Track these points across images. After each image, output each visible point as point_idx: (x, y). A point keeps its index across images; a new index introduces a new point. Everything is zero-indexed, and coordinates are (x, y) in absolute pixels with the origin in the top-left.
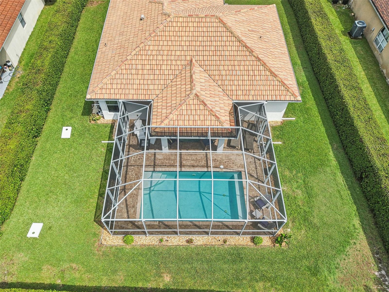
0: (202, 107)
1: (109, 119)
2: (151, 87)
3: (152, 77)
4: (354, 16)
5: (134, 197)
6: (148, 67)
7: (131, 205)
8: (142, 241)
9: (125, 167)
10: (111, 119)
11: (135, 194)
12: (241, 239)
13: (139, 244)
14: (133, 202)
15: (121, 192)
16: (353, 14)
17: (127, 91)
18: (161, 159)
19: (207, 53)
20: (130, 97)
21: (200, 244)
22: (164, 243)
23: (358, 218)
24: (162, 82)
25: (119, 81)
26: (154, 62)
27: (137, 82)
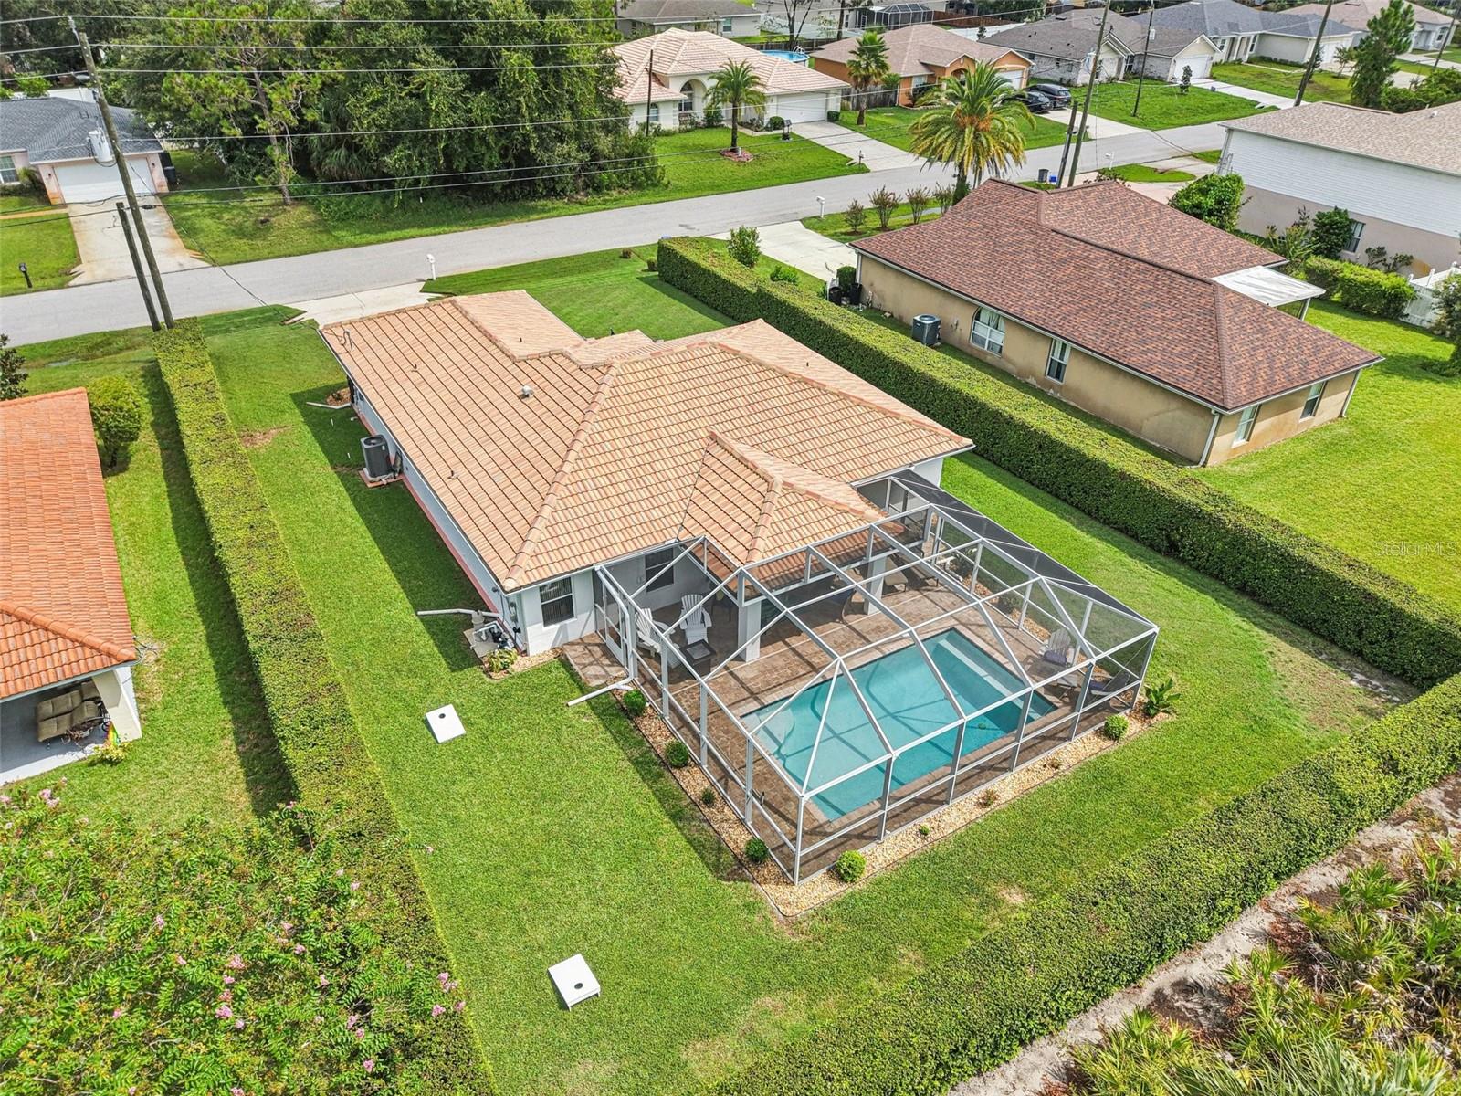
0: (813, 505)
1: (541, 651)
2: (656, 514)
3: (644, 493)
4: (892, 316)
5: (766, 779)
6: (623, 476)
7: (779, 798)
8: (881, 859)
9: (684, 730)
10: (548, 647)
11: (765, 773)
12: (1080, 745)
13: (878, 867)
14: (775, 790)
15: (726, 784)
16: (888, 315)
17: (604, 541)
18: (756, 677)
19: (736, 414)
20: (619, 550)
21: (1011, 797)
22: (933, 835)
23: (1232, 613)
24: (675, 496)
25: (571, 526)
26: (632, 463)
27: (616, 513)
